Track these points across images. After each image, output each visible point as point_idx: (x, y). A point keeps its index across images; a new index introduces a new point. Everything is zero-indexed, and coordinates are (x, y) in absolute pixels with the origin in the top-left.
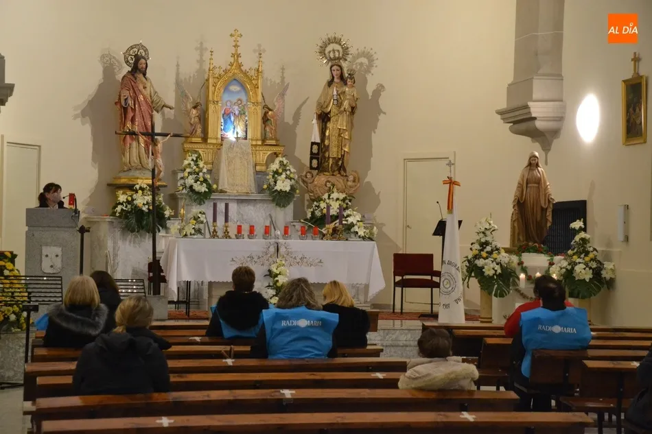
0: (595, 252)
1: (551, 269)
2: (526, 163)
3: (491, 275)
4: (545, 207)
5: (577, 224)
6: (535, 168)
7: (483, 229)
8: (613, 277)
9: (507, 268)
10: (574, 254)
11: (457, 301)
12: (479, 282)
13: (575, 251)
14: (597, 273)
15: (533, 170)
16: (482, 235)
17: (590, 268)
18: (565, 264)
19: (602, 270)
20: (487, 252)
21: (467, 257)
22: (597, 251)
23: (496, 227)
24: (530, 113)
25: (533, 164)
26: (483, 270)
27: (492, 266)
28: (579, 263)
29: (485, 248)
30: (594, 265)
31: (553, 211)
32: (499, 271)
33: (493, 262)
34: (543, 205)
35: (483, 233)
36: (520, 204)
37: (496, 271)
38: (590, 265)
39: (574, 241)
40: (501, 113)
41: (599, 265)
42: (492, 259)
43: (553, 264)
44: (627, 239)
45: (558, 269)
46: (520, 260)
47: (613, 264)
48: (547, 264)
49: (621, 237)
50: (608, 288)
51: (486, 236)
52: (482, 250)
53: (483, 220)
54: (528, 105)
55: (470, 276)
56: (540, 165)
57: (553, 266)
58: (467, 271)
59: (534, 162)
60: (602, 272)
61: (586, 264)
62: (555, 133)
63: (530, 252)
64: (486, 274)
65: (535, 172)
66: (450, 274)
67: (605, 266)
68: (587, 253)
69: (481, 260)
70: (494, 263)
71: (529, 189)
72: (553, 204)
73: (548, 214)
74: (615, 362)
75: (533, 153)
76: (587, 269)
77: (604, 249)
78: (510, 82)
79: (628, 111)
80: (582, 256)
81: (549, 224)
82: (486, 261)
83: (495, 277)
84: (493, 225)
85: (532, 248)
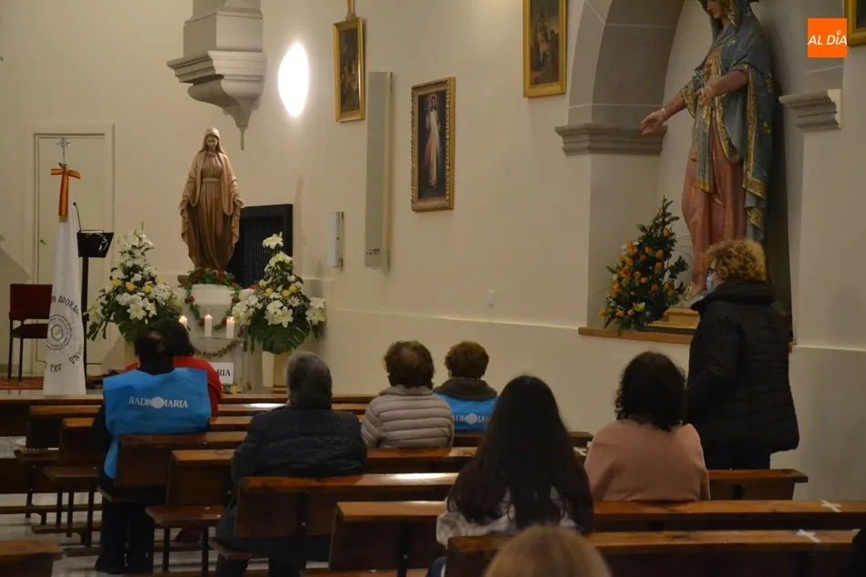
0: (298, 283)
1: (234, 308)
2: (200, 146)
3: (140, 318)
4: (229, 214)
5: (274, 241)
6: (214, 154)
7: (129, 247)
8: (322, 319)
9: (165, 308)
10: (268, 286)
11: (73, 359)
12: (122, 330)
13: (270, 281)
14: (299, 314)
15: (210, 156)
16: (127, 256)
17: (290, 307)
18: (254, 301)
19: (306, 309)
20: (136, 283)
21: (104, 291)
22: (302, 282)
23: (151, 244)
24: (212, 68)
25: (211, 147)
26: (128, 311)
27: (141, 304)
28: (275, 299)
29: (133, 276)
30: (296, 302)
31: (241, 220)
32: (153, 312)
33: (143, 298)
34: (226, 211)
35: (131, 253)
36: (192, 209)
37: (148, 312)
38: (289, 302)
39: (268, 266)
40: (176, 66)
41: (303, 302)
42: (143, 294)
43: (239, 301)
44: (341, 263)
45: (245, 308)
46: (189, 294)
47: (323, 300)
48: (228, 301)
49: (332, 261)
50: (316, 336)
51: (134, 258)
52: (128, 280)
53: (131, 233)
54: (208, 56)
55: (108, 319)
56: (222, 149)
57: (238, 304)
58: (103, 312)
59: (211, 144)
60: (307, 313)
61: (284, 302)
62: (253, 100)
63: (205, 283)
64: (132, 317)
65: (215, 160)
66: (63, 318)
67: (311, 304)
68: (287, 285)
69: (126, 294)
70: (146, 299)
71: (204, 186)
72: (241, 209)
73: (233, 225)
74: (220, 452)
75: (209, 130)
76: (285, 308)
77: (313, 278)
78: (188, 18)
79: (342, 72)
80: (280, 289)
81: (235, 241)
82: (134, 296)
83: (146, 321)
84: (144, 241)
85: (209, 276)
